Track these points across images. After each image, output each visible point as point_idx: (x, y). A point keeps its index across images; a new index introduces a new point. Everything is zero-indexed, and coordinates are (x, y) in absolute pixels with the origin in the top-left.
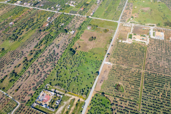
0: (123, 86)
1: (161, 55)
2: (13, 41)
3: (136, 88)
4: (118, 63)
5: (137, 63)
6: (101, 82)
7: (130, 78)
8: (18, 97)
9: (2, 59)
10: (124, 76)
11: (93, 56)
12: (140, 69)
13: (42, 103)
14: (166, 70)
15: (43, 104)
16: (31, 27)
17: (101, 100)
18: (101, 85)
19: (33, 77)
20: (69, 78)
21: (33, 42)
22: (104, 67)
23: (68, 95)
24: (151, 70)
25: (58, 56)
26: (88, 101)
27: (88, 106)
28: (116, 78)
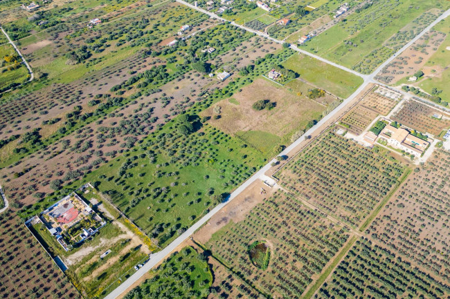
0: (272, 253)
1: (444, 206)
2: (76, 62)
3: (305, 271)
4: (297, 188)
5: (352, 206)
6: (219, 223)
7: (308, 239)
8: (13, 192)
9: (31, 96)
10: (293, 228)
11: (239, 149)
12: (349, 225)
13: (53, 223)
14: (432, 254)
15: (55, 225)
16: (132, 40)
17: (193, 268)
18: (215, 229)
19: (68, 157)
20: (146, 186)
21: (118, 75)
22: (250, 189)
23: (121, 226)
24: (385, 239)
25: (153, 124)
26: (158, 259)
27: (151, 271)
28: (266, 228)
